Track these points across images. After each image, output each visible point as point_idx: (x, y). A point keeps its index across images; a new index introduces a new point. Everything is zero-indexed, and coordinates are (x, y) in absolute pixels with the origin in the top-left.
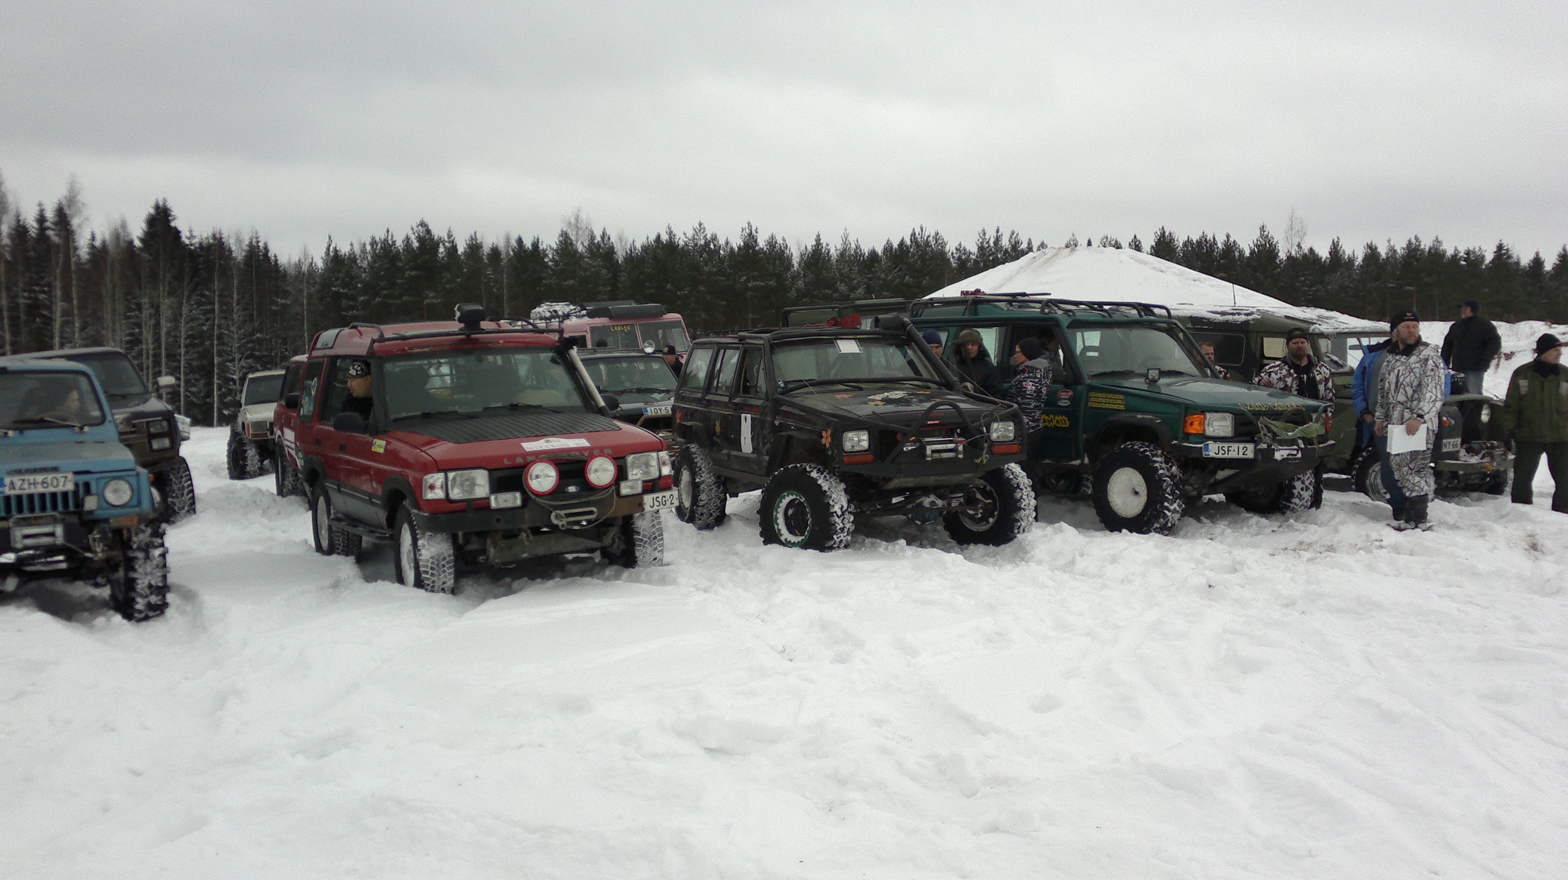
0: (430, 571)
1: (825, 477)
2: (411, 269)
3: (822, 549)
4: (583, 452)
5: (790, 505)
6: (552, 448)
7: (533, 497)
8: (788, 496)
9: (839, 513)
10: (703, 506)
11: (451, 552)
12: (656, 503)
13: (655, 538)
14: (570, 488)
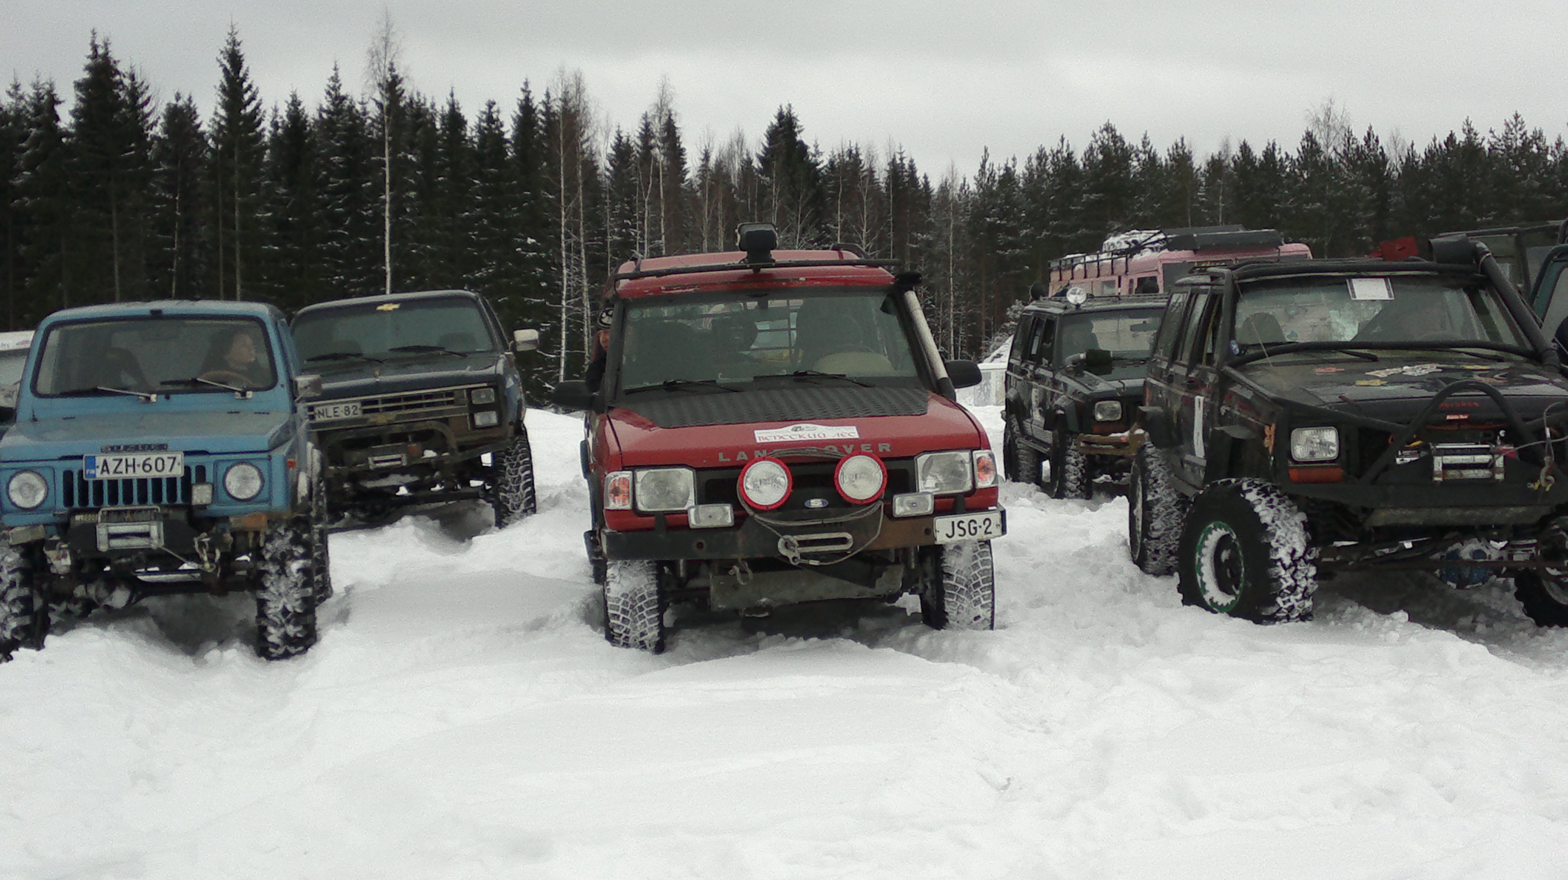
0: (622, 616)
1: (1272, 500)
2: (1090, 192)
3: (1258, 620)
4: (845, 447)
5: (1223, 542)
6: (798, 439)
7: (751, 513)
8: (1215, 529)
9: (1287, 561)
10: (1158, 538)
11: (654, 588)
12: (958, 531)
13: (976, 585)
14: (813, 501)
